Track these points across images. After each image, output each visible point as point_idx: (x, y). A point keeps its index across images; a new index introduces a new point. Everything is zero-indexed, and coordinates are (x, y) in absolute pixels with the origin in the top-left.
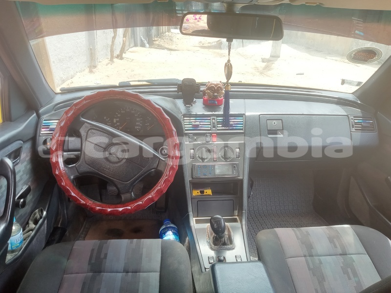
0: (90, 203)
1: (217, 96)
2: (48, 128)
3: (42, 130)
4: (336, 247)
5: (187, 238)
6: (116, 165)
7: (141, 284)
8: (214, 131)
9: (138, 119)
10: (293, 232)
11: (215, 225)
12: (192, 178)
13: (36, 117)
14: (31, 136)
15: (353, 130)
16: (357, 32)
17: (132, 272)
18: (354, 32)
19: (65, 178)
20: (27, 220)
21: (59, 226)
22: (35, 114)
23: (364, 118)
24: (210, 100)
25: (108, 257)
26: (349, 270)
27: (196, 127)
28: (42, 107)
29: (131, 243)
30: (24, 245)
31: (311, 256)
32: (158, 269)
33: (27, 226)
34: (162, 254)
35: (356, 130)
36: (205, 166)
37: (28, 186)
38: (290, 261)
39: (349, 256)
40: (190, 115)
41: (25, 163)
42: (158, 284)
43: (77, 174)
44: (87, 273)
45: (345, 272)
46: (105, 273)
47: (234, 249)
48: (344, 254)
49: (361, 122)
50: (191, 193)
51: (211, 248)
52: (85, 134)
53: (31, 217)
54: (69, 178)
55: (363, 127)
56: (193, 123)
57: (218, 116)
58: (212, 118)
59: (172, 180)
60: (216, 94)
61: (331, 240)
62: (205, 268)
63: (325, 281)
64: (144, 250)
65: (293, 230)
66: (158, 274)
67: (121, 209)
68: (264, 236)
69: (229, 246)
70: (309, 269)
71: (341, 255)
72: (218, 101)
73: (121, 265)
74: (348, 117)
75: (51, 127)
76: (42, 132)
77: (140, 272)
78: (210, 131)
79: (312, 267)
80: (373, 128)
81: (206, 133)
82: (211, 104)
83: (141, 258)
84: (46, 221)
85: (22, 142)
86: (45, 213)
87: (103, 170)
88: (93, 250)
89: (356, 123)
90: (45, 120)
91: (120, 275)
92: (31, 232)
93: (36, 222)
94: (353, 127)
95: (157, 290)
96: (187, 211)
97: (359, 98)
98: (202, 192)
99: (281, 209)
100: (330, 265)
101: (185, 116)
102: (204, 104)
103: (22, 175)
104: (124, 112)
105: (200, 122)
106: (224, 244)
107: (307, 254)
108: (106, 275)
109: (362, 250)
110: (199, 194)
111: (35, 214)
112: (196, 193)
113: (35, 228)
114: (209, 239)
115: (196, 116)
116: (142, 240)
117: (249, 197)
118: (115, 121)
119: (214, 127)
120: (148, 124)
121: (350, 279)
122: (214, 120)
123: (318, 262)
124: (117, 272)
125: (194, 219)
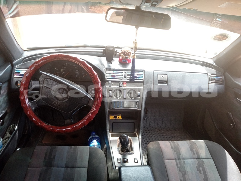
0: (45, 125)
1: (127, 58)
2: (19, 74)
3: (15, 75)
4: (194, 154)
5: (105, 145)
6: (62, 102)
7: (76, 175)
8: (125, 79)
9: (77, 70)
10: (169, 144)
11: (123, 140)
12: (110, 109)
13: (11, 67)
14: (8, 79)
15: (210, 82)
16: (217, 19)
17: (71, 167)
18: (216, 19)
19: (29, 109)
20: (5, 132)
21: (26, 133)
22: (10, 65)
23: (217, 75)
24: (123, 60)
25: (56, 157)
26: (201, 168)
27: (113, 77)
28: (15, 60)
29: (71, 148)
30: (3, 148)
31: (179, 159)
32: (87, 165)
33: (5, 135)
34: (89, 156)
35: (212, 82)
36: (118, 102)
37: (5, 111)
38: (166, 162)
39: (201, 159)
40: (110, 69)
41: (4, 96)
42: (86, 175)
43: (37, 106)
44: (43, 167)
45: (198, 169)
46: (54, 168)
47: (133, 154)
48: (199, 158)
49: (215, 78)
50: (109, 118)
51: (120, 153)
52: (42, 81)
53: (8, 130)
54: (31, 109)
55: (216, 81)
56: (112, 74)
57: (128, 70)
58: (124, 71)
59: (97, 113)
60: (127, 56)
61: (192, 149)
62: (115, 166)
63: (186, 175)
64: (79, 154)
65: (169, 142)
66: (87, 169)
67: (64, 130)
68: (152, 145)
69: (130, 152)
70: (178, 167)
71: (196, 159)
72: (128, 60)
73: (64, 163)
74: (208, 74)
75: (21, 73)
76: (15, 77)
77: (75, 167)
78: (122, 80)
79: (179, 166)
80: (222, 82)
81: (120, 81)
82: (123, 63)
83: (76, 158)
84: (17, 132)
85: (2, 84)
86: (16, 127)
87: (54, 104)
88: (47, 152)
89: (212, 79)
90: (16, 69)
91: (63, 169)
92: (8, 139)
93: (11, 133)
94: (210, 81)
95: (86, 179)
96: (106, 129)
97: (215, 62)
98: (116, 117)
99: (163, 125)
100: (190, 165)
101: (107, 69)
102: (119, 62)
103: (2, 104)
104: (68, 65)
105: (116, 74)
106: (128, 151)
107: (177, 158)
108: (54, 169)
109: (209, 156)
110: (114, 118)
111: (10, 128)
112: (112, 118)
113: (10, 136)
114: (119, 147)
115: (114, 70)
116: (78, 146)
117: (144, 119)
118: (62, 71)
119: (125, 77)
120: (83, 73)
121: (201, 173)
122: (125, 73)
123: (183, 163)
124: (61, 167)
125: (110, 133)
